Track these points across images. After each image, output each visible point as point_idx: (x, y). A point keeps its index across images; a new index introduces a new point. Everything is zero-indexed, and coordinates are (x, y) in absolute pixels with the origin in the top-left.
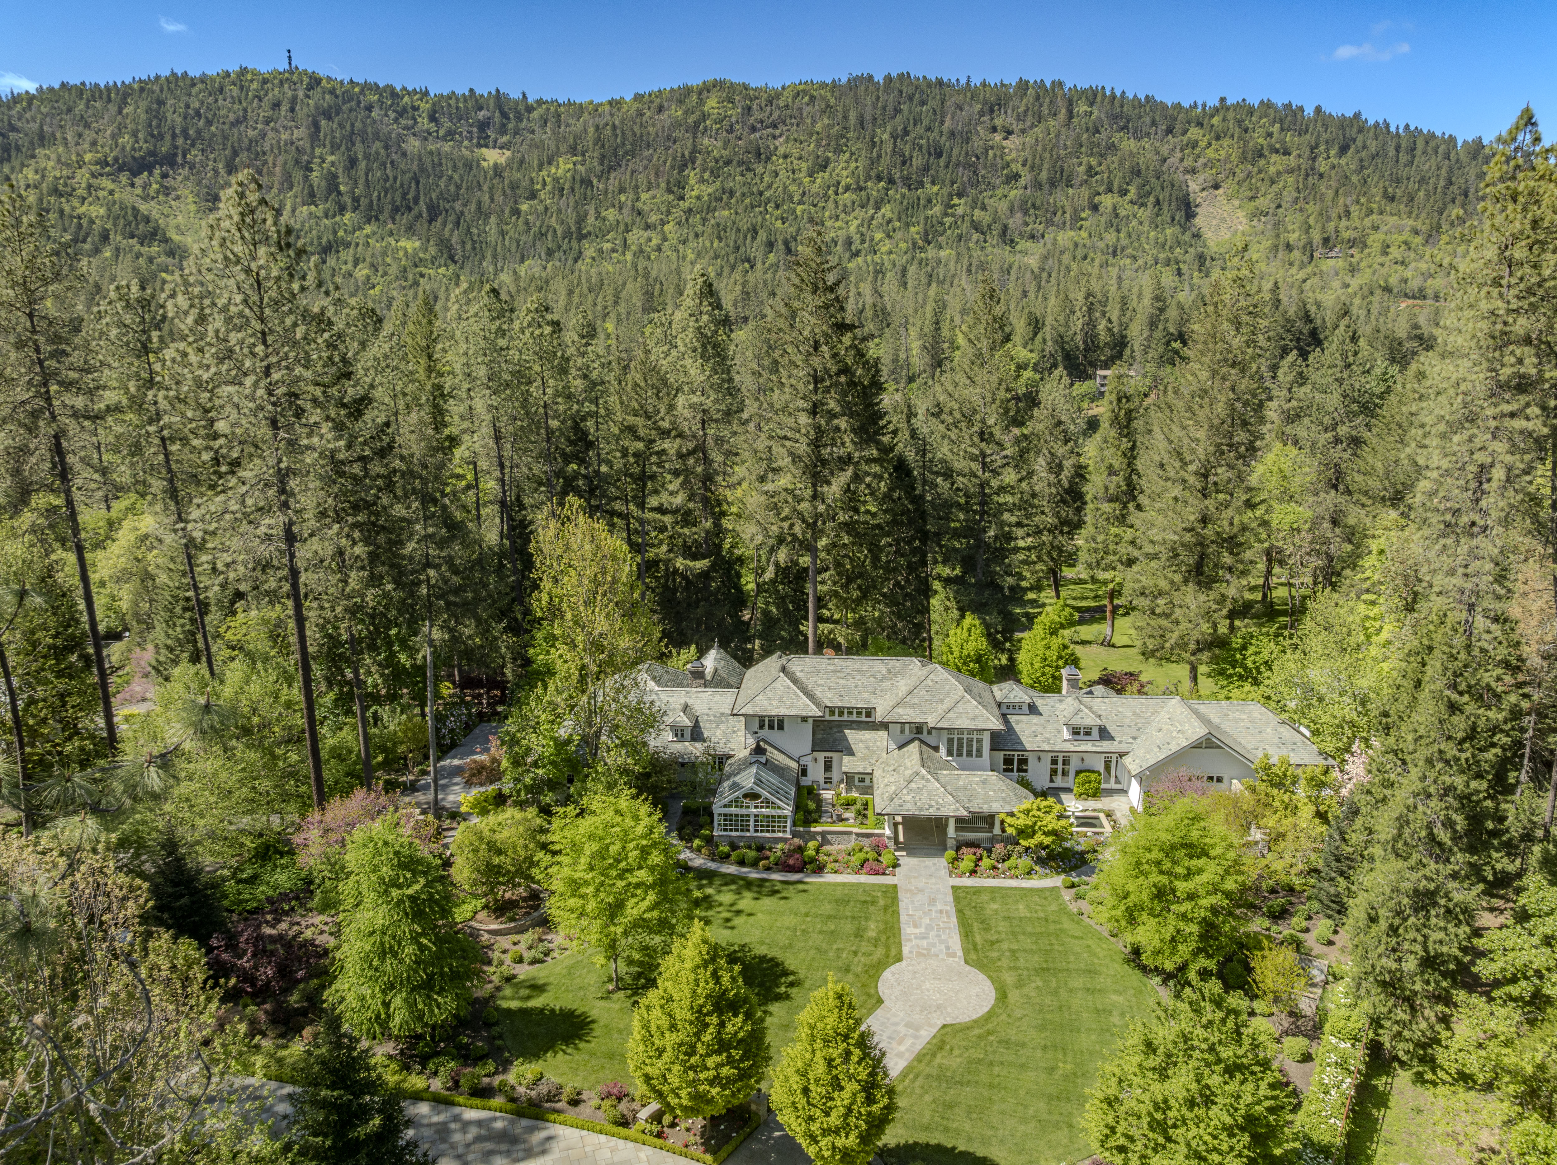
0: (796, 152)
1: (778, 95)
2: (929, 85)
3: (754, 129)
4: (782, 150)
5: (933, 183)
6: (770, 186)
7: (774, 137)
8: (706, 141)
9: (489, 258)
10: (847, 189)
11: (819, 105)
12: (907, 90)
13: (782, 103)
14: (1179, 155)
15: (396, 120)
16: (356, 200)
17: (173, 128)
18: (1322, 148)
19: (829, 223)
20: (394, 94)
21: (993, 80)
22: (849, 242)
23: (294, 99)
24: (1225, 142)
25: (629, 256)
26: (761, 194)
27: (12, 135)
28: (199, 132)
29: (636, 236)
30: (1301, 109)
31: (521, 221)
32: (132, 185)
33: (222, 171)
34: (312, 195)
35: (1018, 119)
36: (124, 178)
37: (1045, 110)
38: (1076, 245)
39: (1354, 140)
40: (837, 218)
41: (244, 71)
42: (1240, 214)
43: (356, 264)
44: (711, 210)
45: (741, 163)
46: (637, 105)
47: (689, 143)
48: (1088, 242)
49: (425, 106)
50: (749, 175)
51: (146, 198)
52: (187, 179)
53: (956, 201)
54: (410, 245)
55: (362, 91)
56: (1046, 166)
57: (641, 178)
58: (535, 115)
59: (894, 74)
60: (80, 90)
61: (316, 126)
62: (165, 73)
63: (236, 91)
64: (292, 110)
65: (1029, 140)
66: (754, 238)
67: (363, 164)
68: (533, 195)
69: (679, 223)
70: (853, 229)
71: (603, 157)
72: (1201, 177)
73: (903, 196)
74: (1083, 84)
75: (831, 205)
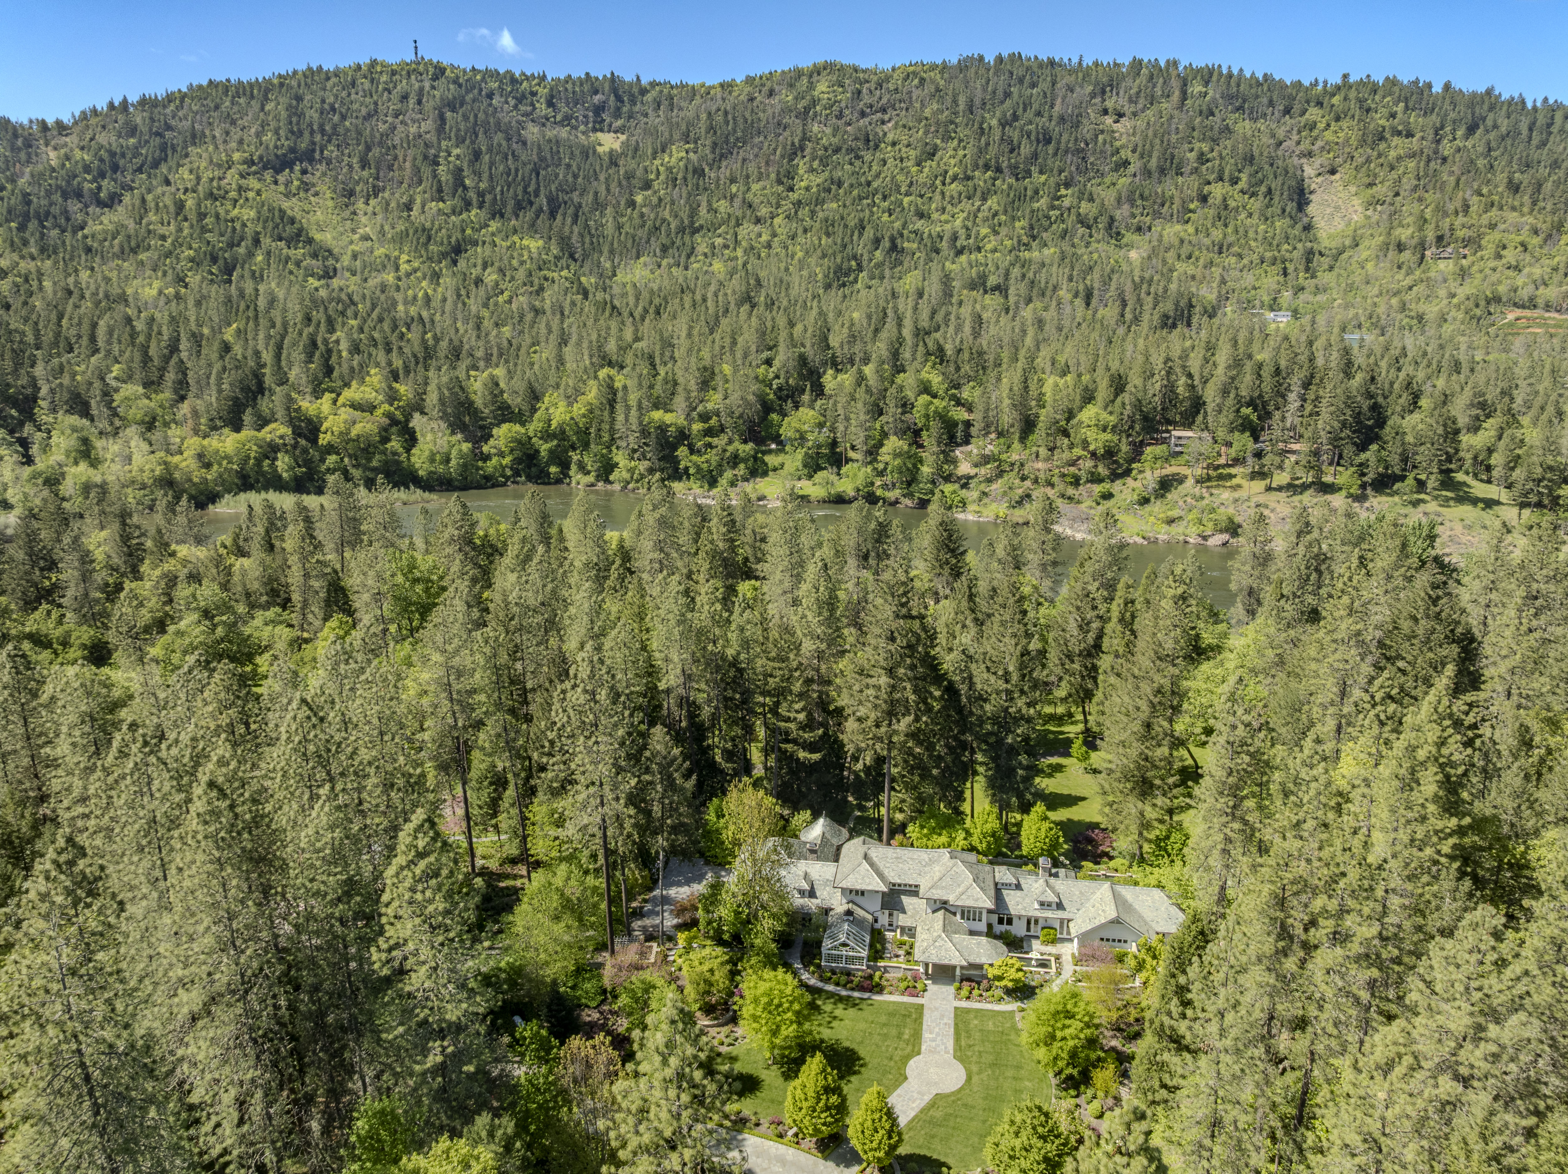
0: (904, 139)
1: (888, 79)
2: (1041, 65)
3: (863, 114)
4: (890, 137)
5: (1041, 172)
6: (878, 175)
7: (883, 122)
8: (816, 128)
9: (606, 253)
10: (955, 178)
11: (929, 88)
12: (1018, 72)
13: (891, 87)
14: (1295, 137)
15: (516, 107)
16: (481, 194)
17: (310, 125)
18: (1448, 129)
19: (935, 216)
20: (514, 81)
21: (1106, 59)
22: (955, 238)
23: (421, 89)
24: (1344, 124)
25: (739, 252)
26: (869, 184)
27: (168, 134)
28: (334, 127)
29: (747, 230)
30: (1429, 86)
31: (636, 214)
32: (276, 183)
33: (356, 166)
34: (440, 190)
35: (1131, 101)
36: (268, 175)
37: (1158, 91)
38: (1182, 241)
39: (1484, 119)
40: (944, 210)
41: (374, 63)
42: (1356, 201)
43: (485, 268)
44: (820, 202)
45: (850, 150)
46: (748, 89)
47: (799, 132)
48: (1193, 239)
49: (543, 91)
50: (858, 163)
51: (288, 195)
52: (324, 174)
53: (1063, 191)
54: (534, 244)
55: (483, 79)
56: (1155, 154)
57: (752, 168)
58: (649, 97)
59: (1005, 54)
60: (225, 87)
61: (442, 118)
62: (302, 67)
63: (367, 85)
64: (419, 102)
65: (1140, 124)
66: (861, 234)
67: (486, 158)
68: (647, 185)
69: (788, 217)
70: (958, 223)
71: (715, 145)
72: (1318, 161)
73: (1010, 187)
74: (1199, 63)
75: (937, 197)
